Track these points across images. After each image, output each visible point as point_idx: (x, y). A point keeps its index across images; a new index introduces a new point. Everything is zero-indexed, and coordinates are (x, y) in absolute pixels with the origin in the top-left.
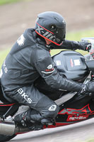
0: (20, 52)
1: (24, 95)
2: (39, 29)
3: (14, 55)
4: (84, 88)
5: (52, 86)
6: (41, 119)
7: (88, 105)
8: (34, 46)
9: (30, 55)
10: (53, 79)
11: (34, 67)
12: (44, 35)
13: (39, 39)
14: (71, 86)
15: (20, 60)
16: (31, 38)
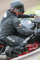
0: (5, 20)
1: (10, 39)
2: (12, 9)
3: (3, 23)
4: (36, 32)
5: (22, 33)
6: (20, 48)
7: (37, 42)
8: (12, 17)
9: (10, 21)
10: (22, 30)
11: (13, 26)
12: (14, 11)
13: (13, 13)
14: (30, 32)
15: (6, 24)
16: (10, 13)
